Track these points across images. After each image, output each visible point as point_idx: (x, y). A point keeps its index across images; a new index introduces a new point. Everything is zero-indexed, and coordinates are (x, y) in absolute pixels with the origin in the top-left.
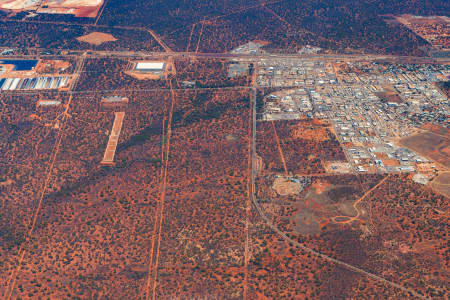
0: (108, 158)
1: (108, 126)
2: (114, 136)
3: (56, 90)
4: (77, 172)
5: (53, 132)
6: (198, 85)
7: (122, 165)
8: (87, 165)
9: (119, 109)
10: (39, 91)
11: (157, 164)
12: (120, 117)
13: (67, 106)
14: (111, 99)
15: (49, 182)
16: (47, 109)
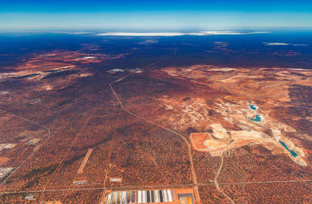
0: (90, 151)
1: (87, 165)
2: (86, 160)
3: (113, 190)
4: (102, 147)
5: (112, 162)
6: (24, 196)
7: (86, 148)
8: (98, 148)
9: (80, 175)
10: (123, 190)
11: (73, 149)
12: (80, 171)
13: (106, 177)
14: (82, 182)
15: (111, 143)
16: (116, 176)
